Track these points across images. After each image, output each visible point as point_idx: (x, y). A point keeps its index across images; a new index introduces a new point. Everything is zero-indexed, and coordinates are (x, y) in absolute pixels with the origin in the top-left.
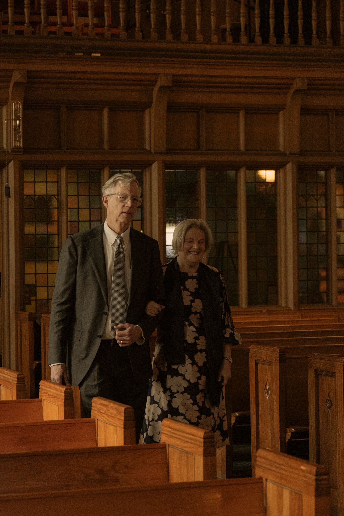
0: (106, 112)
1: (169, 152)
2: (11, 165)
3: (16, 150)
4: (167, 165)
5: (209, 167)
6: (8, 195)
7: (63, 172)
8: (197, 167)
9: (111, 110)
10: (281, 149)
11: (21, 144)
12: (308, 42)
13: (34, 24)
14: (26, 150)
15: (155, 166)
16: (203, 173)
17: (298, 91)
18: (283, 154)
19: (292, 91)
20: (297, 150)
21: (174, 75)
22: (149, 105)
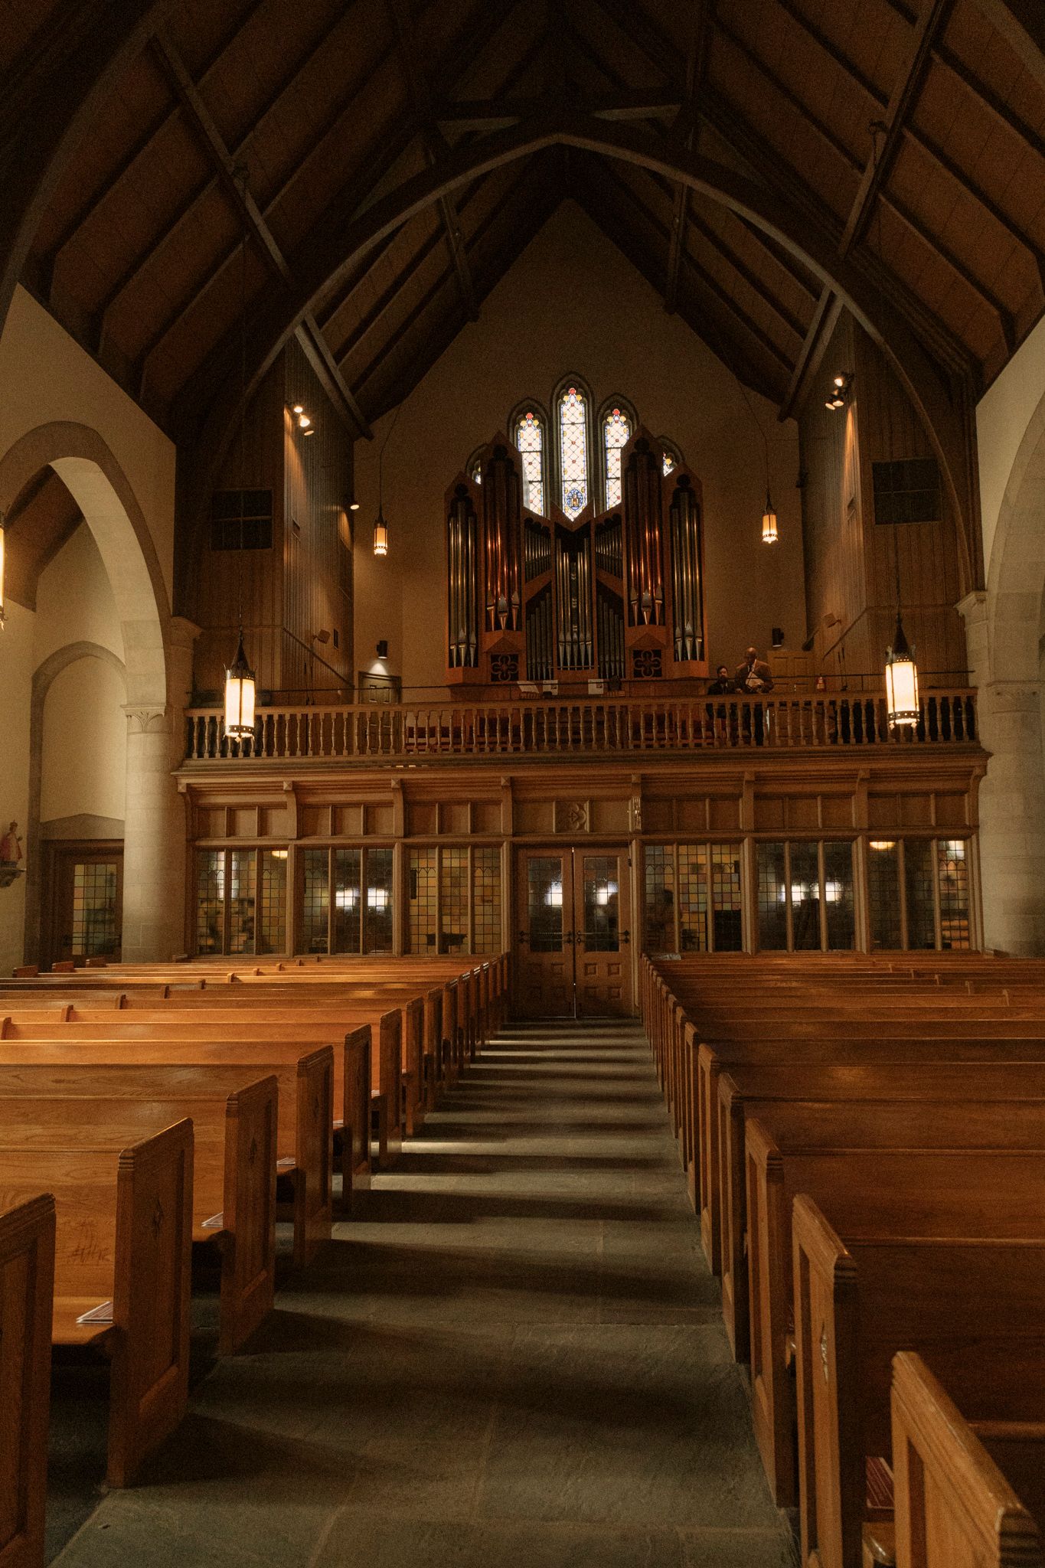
0: (707, 801)
1: (757, 830)
2: (634, 842)
3: (636, 832)
4: (756, 841)
5: (792, 840)
6: (630, 865)
7: (675, 846)
8: (783, 841)
9: (712, 800)
10: (854, 826)
11: (639, 827)
12: (871, 740)
13: (659, 739)
14: (645, 832)
15: (746, 841)
16: (787, 845)
17: (862, 780)
18: (855, 830)
19: (858, 780)
20: (867, 827)
21: (756, 773)
22: (741, 795)
